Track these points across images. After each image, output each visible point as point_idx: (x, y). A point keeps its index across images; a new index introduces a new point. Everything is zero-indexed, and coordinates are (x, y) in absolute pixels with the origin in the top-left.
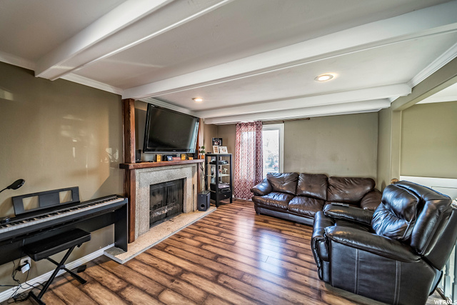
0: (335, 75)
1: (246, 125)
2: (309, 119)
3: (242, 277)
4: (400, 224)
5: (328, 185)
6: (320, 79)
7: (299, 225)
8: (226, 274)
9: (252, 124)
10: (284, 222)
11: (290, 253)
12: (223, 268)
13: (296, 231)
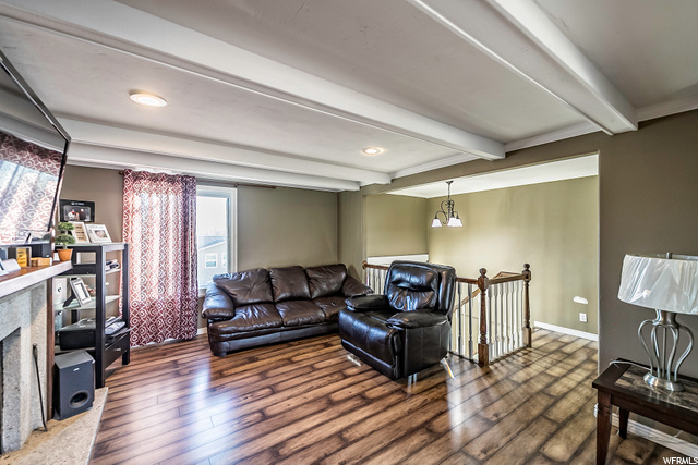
0: (382, 150)
1: (155, 178)
2: (274, 187)
3: (343, 439)
5: (308, 279)
6: (368, 151)
7: (296, 343)
8: (326, 456)
9: (172, 180)
10: (279, 347)
11: (336, 376)
12: (309, 455)
13: (305, 350)
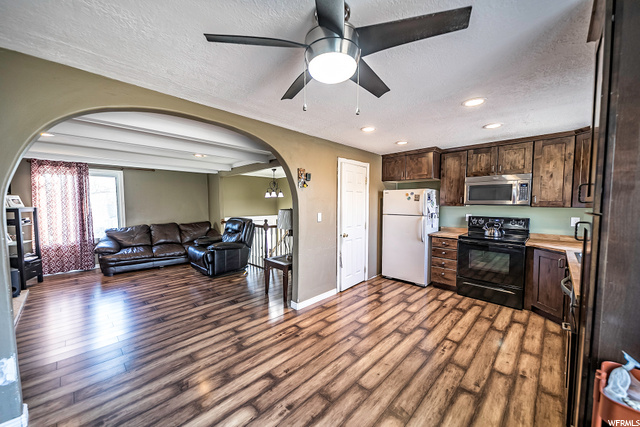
1: (55, 164)
4: (237, 235)
5: (180, 231)
9: (69, 165)
